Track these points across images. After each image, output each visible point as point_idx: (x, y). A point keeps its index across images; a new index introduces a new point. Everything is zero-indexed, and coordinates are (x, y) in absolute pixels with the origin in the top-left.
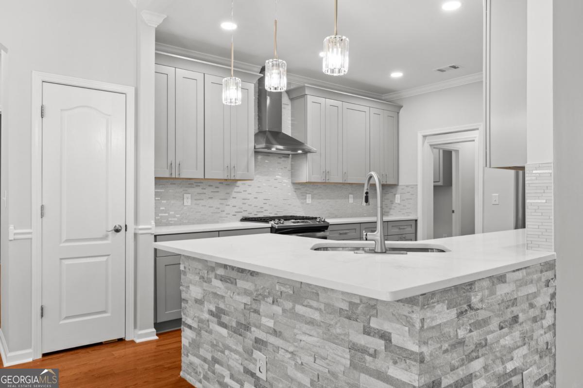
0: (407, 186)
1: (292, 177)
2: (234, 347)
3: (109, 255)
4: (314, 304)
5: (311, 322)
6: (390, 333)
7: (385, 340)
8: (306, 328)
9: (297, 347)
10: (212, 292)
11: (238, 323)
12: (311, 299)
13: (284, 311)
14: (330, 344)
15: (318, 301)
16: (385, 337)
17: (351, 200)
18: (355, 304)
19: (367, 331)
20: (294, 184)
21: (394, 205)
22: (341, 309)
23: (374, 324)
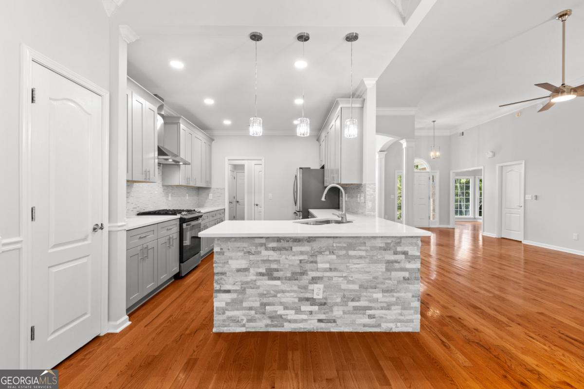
0: (218, 189)
1: (162, 180)
2: (288, 289)
3: (88, 256)
4: (363, 248)
5: (361, 257)
6: (408, 251)
7: (405, 255)
8: (356, 261)
9: (348, 272)
10: (262, 260)
11: (293, 273)
12: (360, 246)
13: (338, 256)
14: (374, 264)
15: (365, 246)
16: (405, 253)
17: (187, 198)
18: (388, 243)
19: (396, 253)
20: (163, 186)
21: (208, 200)
22: (380, 247)
23: (399, 249)
